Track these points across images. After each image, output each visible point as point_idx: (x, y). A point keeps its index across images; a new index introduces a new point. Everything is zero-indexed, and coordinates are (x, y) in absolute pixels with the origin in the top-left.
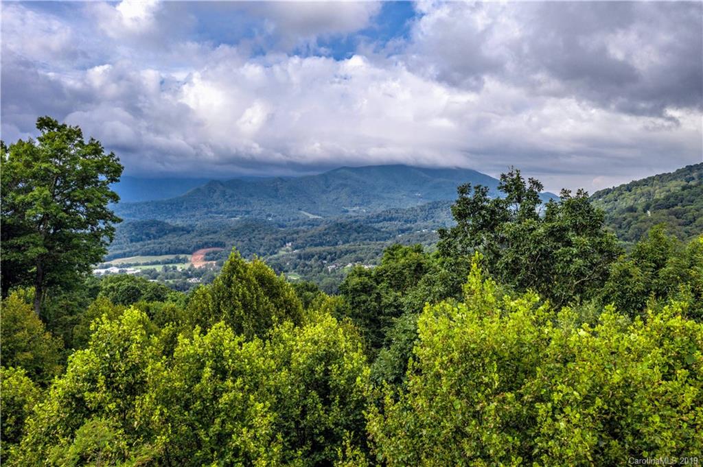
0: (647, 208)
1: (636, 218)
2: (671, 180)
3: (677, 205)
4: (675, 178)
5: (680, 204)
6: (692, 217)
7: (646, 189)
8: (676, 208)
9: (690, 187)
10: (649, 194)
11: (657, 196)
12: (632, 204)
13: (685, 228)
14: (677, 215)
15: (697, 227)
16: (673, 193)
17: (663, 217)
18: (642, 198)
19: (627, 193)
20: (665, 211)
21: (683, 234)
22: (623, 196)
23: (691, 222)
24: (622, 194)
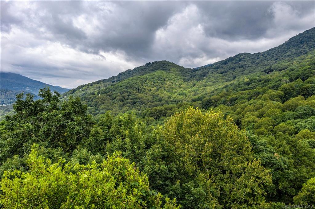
0: (99, 93)
1: (95, 97)
2: (107, 82)
3: (109, 92)
4: (108, 81)
5: (111, 92)
6: (115, 97)
7: (98, 85)
8: (109, 93)
9: (114, 85)
10: (99, 88)
11: (102, 88)
12: (93, 91)
13: (112, 101)
14: (110, 96)
15: (117, 100)
16: (108, 87)
17: (104, 97)
18: (97, 89)
19: (91, 87)
20: (105, 94)
21: (112, 103)
22: (89, 88)
23: (115, 99)
24: (89, 87)
